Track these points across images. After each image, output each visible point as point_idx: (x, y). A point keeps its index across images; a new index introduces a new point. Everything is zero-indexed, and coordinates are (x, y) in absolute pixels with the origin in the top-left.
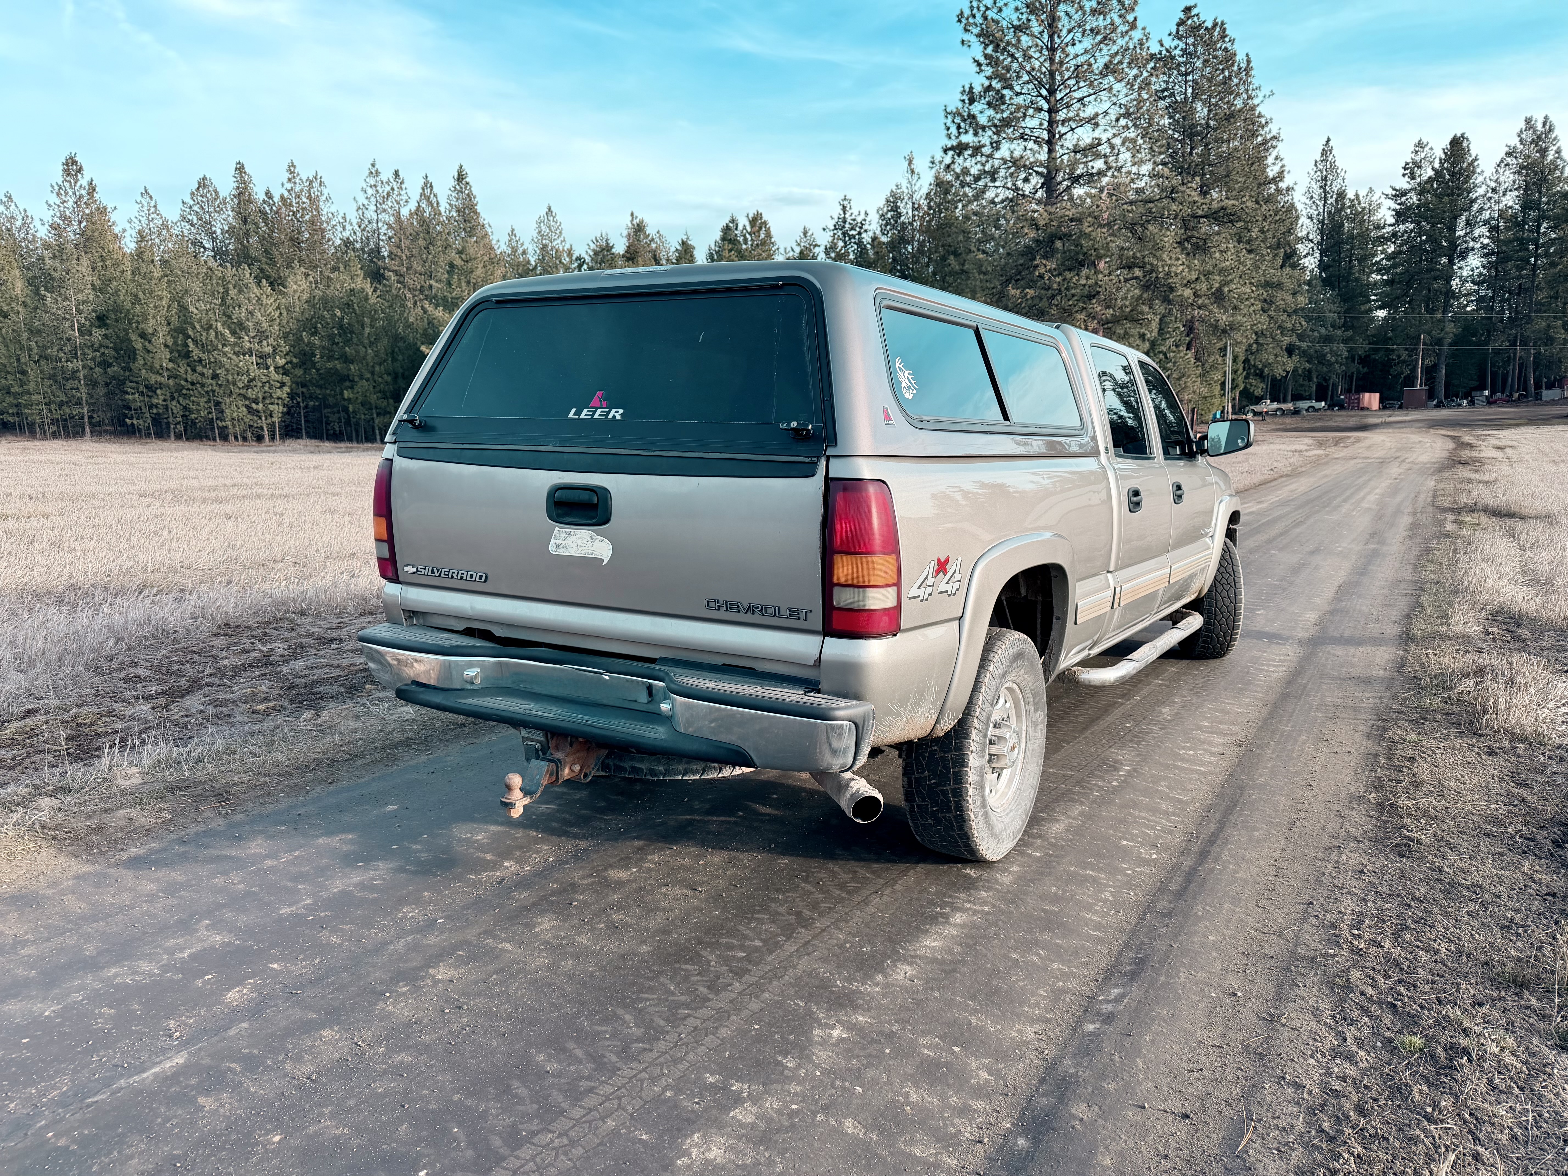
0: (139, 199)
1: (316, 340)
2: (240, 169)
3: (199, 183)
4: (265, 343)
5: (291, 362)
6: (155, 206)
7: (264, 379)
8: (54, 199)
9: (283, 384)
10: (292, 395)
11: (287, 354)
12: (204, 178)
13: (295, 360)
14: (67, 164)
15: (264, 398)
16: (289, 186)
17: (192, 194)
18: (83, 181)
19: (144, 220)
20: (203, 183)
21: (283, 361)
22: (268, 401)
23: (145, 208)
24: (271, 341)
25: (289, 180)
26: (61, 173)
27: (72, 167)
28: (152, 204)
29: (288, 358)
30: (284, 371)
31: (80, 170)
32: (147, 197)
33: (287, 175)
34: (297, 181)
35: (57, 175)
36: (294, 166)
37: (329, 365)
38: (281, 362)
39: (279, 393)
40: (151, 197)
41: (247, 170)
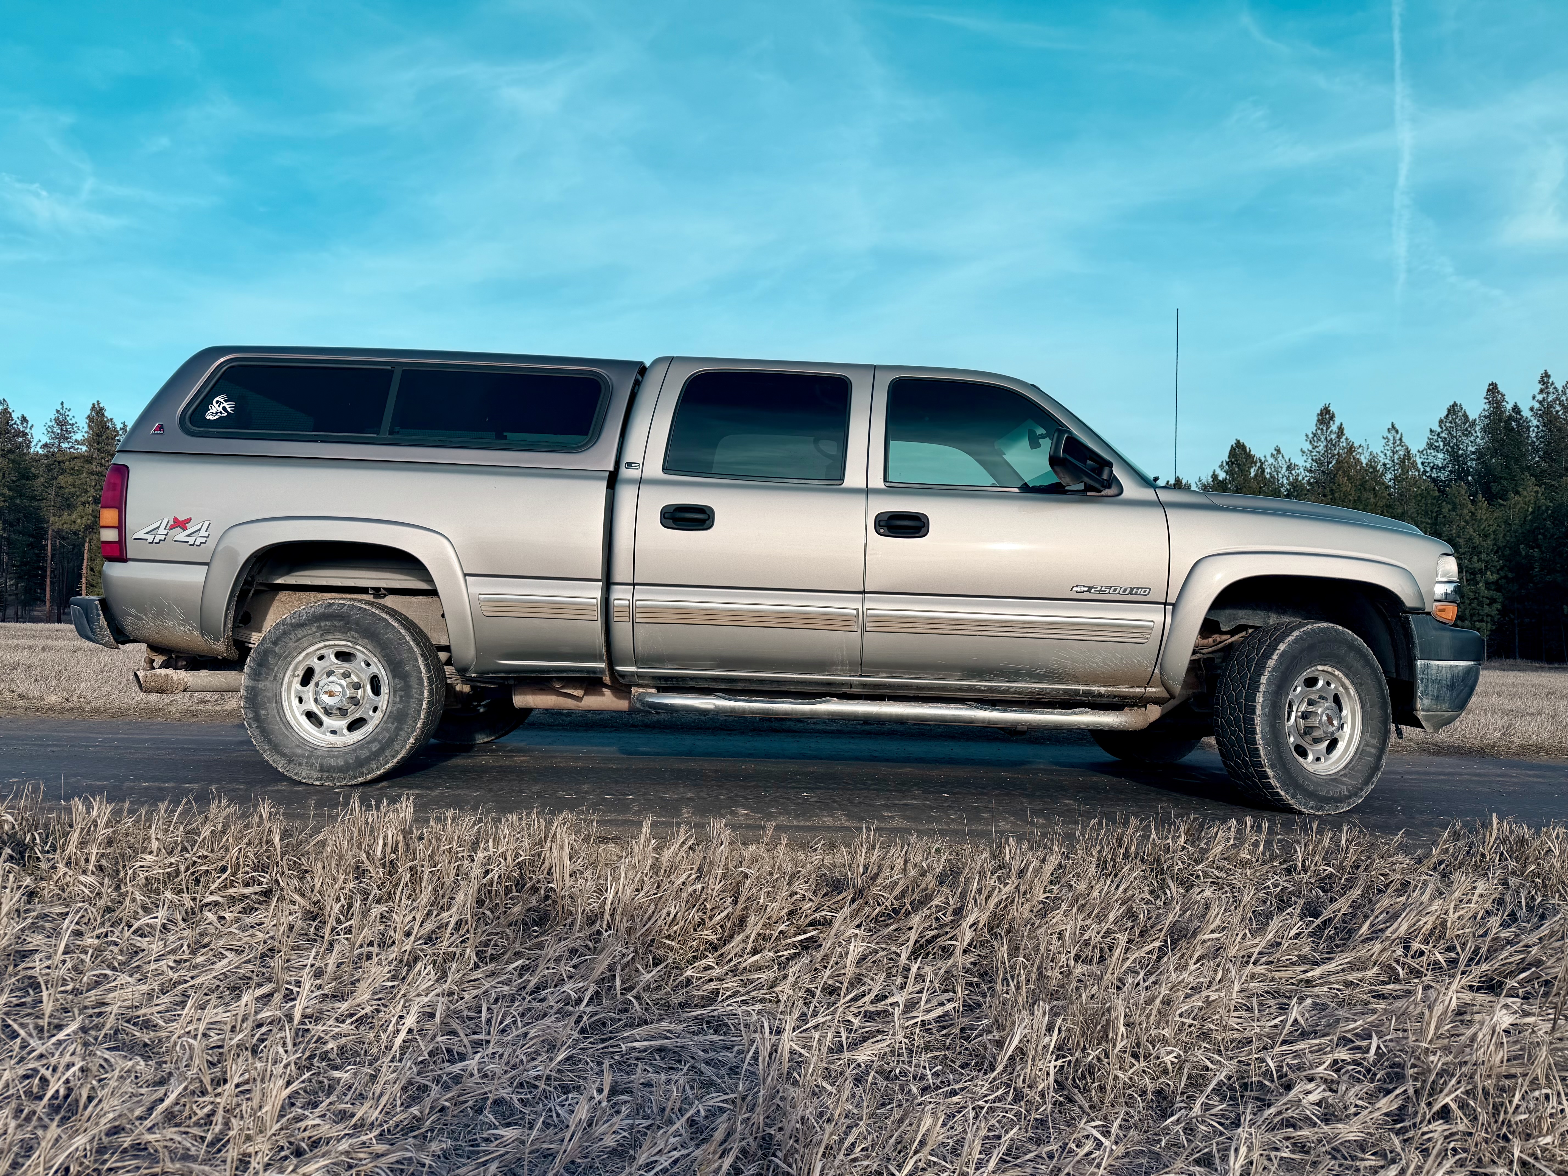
0: (1386, 434)
1: (1536, 553)
2: (1493, 389)
3: (1449, 410)
4: (1475, 558)
5: (1506, 577)
6: (1400, 439)
7: (1472, 595)
8: (1307, 446)
9: (1493, 601)
10: (1501, 612)
11: (1502, 568)
12: (1455, 405)
13: (1510, 575)
14: (1321, 414)
15: (1472, 615)
16: (1540, 397)
17: (1441, 421)
18: (1334, 427)
19: (1389, 453)
20: (1453, 410)
21: (1495, 577)
22: (1475, 618)
23: (1390, 443)
24: (1483, 556)
25: (1541, 391)
26: (1315, 421)
27: (1326, 416)
28: (1398, 436)
29: (1502, 573)
30: (1496, 586)
31: (1332, 418)
32: (1393, 432)
33: (1540, 386)
34: (1551, 390)
35: (1311, 425)
36: (1548, 376)
37: (1549, 578)
38: (1492, 577)
39: (1487, 609)
40: (1397, 432)
41: (1500, 389)
